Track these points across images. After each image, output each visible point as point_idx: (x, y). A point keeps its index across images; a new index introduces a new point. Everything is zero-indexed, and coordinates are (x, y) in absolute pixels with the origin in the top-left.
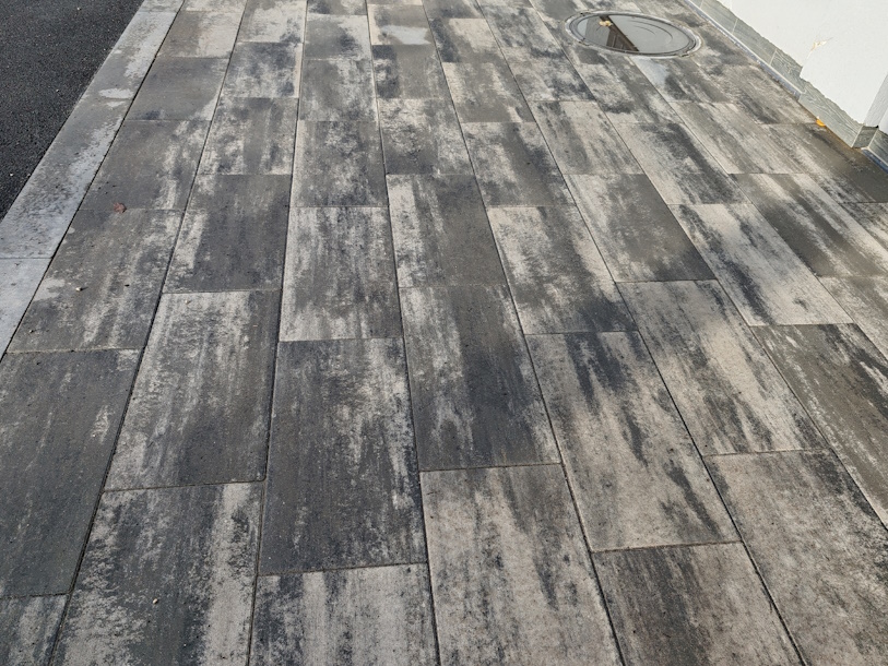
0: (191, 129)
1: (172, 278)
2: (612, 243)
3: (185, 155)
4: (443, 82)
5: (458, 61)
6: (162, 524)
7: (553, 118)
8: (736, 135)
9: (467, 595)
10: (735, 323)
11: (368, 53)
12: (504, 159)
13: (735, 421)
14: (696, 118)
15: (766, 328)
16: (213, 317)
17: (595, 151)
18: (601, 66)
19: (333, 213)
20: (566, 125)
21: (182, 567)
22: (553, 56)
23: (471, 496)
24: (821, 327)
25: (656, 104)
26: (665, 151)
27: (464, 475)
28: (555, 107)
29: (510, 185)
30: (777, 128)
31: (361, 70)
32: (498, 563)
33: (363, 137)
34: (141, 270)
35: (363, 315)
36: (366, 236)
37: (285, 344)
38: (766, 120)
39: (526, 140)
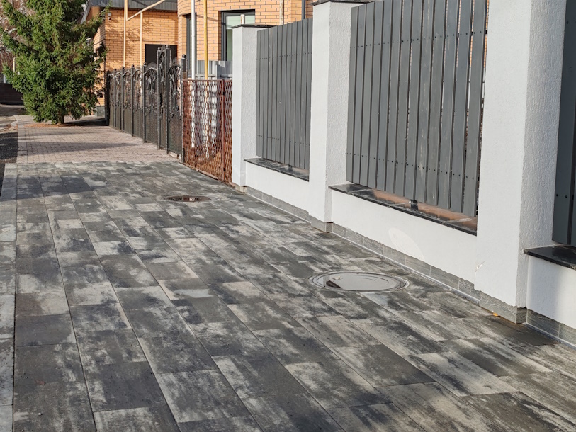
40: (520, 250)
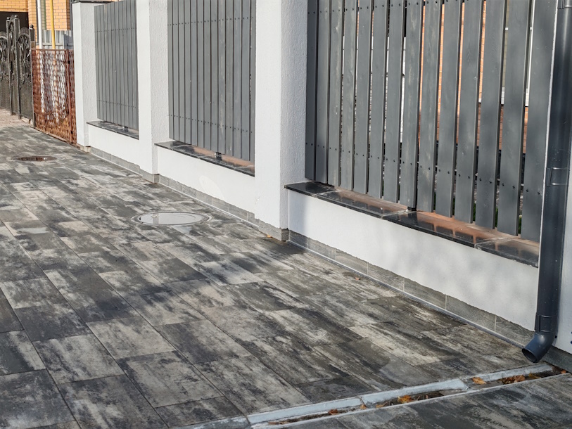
2: (161, 275)
4: (63, 243)
5: (69, 236)
7: (128, 248)
9: (109, 336)
10: (215, 286)
11: (14, 238)
12: (103, 261)
14: (205, 241)
15: (228, 285)
17: (152, 255)
18: (153, 230)
19: (21, 282)
20: (136, 249)
22: (125, 229)
23: (107, 323)
24: (251, 283)
25: (184, 239)
26: (188, 251)
27: (103, 321)
29: (109, 267)
30: (247, 240)
31: (13, 244)
32: (120, 331)
33: (25, 262)
35: (47, 300)
36: (41, 285)
37: (16, 309)
38: (242, 238)
39: (114, 255)
40: (281, 186)
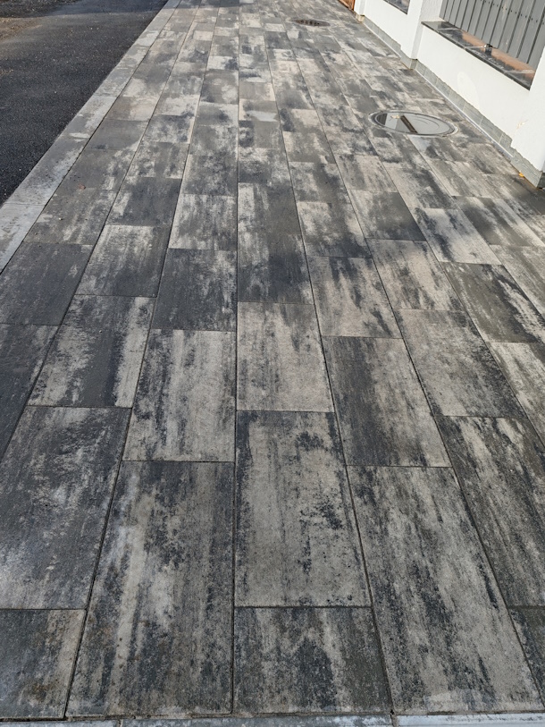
0: (124, 155)
1: (111, 218)
2: (368, 222)
3: (120, 166)
4: (282, 141)
5: (294, 131)
6: (103, 307)
7: (348, 163)
8: (463, 178)
9: (255, 343)
10: (431, 260)
11: (236, 124)
12: (311, 180)
13: (416, 297)
14: (441, 168)
15: (449, 263)
16: (133, 236)
17: (371, 180)
18: (386, 139)
19: (204, 198)
20: (356, 167)
21: (113, 323)
22: (357, 132)
23: (264, 312)
24: (482, 265)
25: (417, 160)
26: (415, 183)
27: (261, 304)
28: (351, 158)
29: (313, 192)
30: (492, 176)
31: (231, 132)
32: (273, 335)
33: (227, 164)
34: (94, 213)
35: (216, 241)
36: (223, 209)
37: (171, 249)
38: (486, 172)
39: (328, 172)
